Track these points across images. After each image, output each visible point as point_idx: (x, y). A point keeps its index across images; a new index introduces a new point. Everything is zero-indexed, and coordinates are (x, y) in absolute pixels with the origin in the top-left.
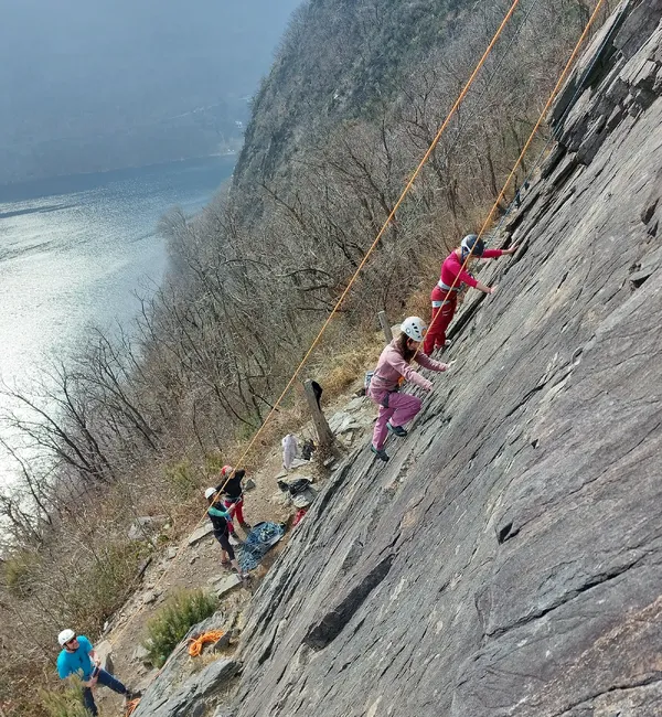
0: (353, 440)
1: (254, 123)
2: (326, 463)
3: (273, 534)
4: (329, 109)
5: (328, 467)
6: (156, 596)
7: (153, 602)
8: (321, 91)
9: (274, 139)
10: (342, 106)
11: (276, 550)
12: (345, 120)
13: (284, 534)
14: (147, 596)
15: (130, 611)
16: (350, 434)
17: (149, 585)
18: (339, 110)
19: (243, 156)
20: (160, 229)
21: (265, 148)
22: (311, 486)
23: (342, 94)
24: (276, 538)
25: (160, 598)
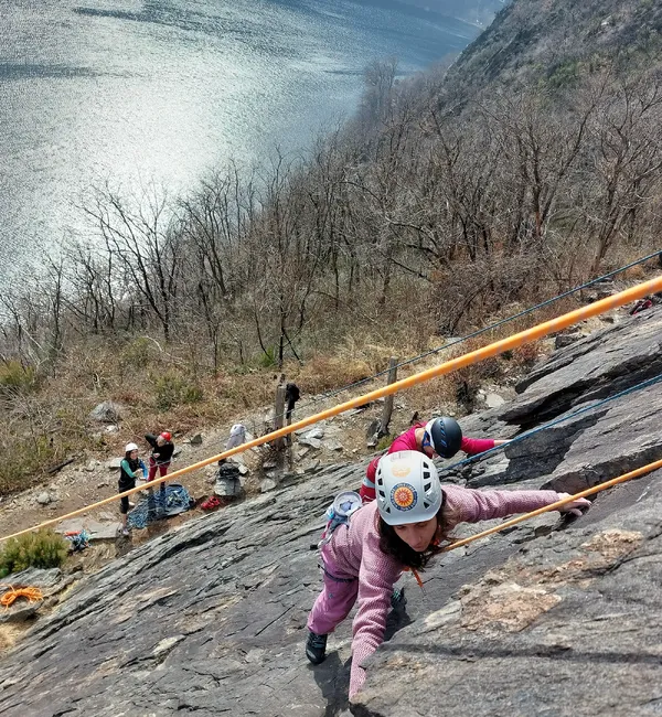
0: (303, 457)
1: (512, 7)
2: (266, 465)
3: (179, 504)
4: (590, 34)
5: (267, 469)
6: (50, 501)
7: (44, 504)
8: (594, 9)
9: (519, 37)
10: (604, 38)
11: (169, 521)
12: (597, 56)
13: (188, 509)
14: (44, 496)
15: (23, 501)
16: (306, 449)
17: (53, 486)
18: (599, 41)
19: (483, 37)
20: (367, 72)
21: (507, 41)
22: (241, 478)
23: (613, 24)
24: (178, 510)
25: (53, 505)
